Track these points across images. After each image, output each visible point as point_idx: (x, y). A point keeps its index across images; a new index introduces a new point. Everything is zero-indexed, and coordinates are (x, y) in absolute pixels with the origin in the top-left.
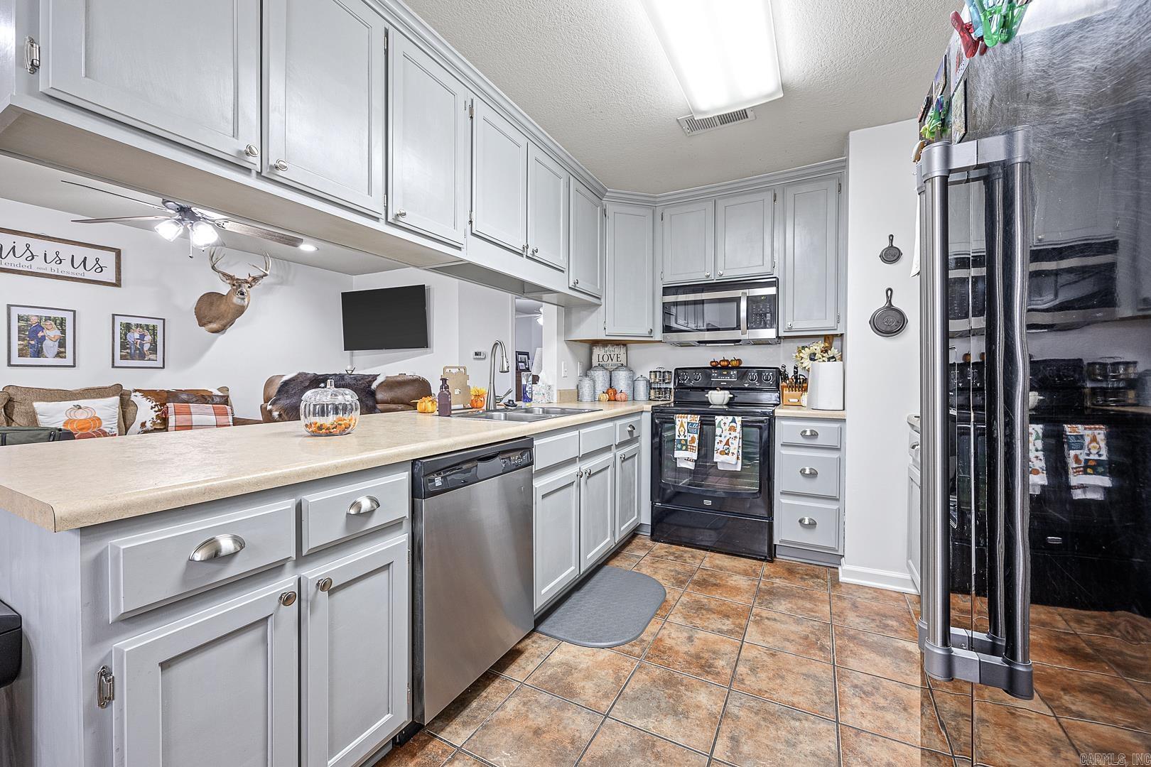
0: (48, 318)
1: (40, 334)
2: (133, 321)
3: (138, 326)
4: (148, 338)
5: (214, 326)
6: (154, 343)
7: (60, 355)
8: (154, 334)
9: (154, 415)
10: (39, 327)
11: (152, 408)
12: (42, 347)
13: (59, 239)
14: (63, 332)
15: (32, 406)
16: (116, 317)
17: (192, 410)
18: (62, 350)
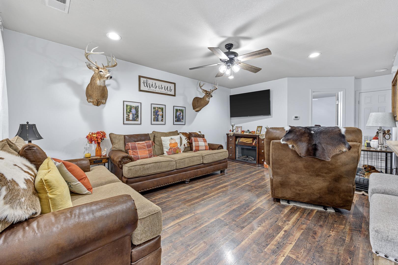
0: (160, 108)
1: (158, 113)
2: (178, 108)
3: (179, 110)
4: (181, 114)
5: (198, 109)
6: (183, 116)
7: (162, 120)
8: (183, 113)
9: (186, 142)
10: (158, 111)
11: (186, 139)
12: (158, 118)
13: (162, 80)
14: (163, 112)
15: (161, 138)
16: (174, 107)
17: (199, 140)
18: (162, 119)
